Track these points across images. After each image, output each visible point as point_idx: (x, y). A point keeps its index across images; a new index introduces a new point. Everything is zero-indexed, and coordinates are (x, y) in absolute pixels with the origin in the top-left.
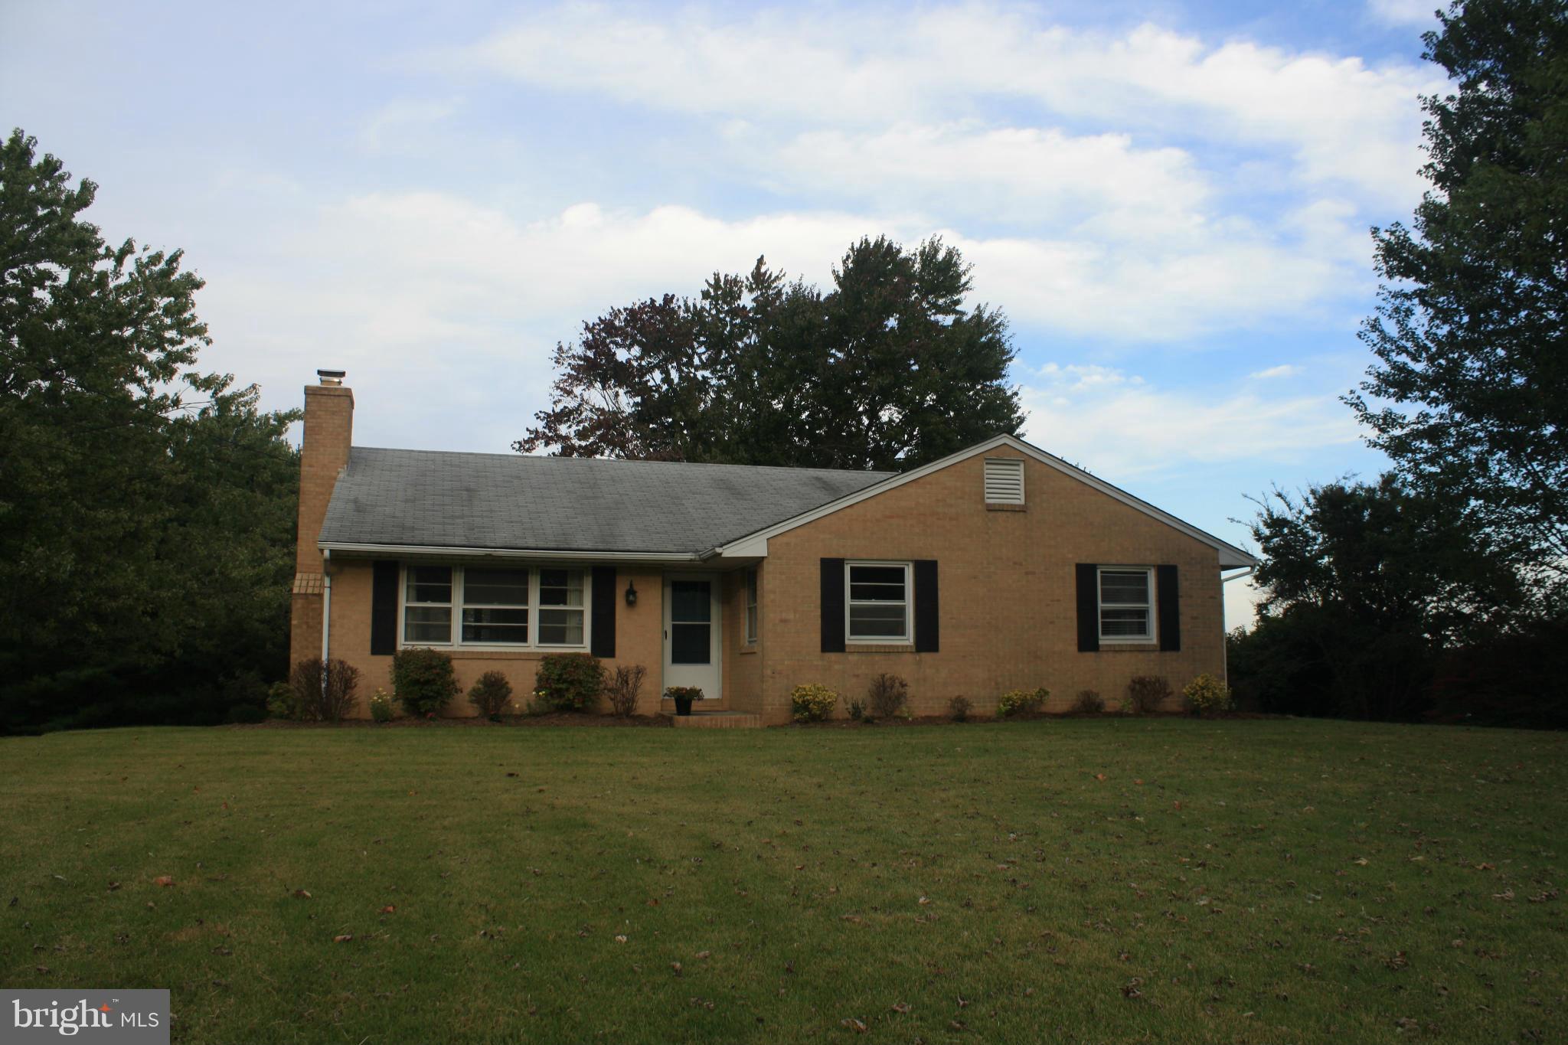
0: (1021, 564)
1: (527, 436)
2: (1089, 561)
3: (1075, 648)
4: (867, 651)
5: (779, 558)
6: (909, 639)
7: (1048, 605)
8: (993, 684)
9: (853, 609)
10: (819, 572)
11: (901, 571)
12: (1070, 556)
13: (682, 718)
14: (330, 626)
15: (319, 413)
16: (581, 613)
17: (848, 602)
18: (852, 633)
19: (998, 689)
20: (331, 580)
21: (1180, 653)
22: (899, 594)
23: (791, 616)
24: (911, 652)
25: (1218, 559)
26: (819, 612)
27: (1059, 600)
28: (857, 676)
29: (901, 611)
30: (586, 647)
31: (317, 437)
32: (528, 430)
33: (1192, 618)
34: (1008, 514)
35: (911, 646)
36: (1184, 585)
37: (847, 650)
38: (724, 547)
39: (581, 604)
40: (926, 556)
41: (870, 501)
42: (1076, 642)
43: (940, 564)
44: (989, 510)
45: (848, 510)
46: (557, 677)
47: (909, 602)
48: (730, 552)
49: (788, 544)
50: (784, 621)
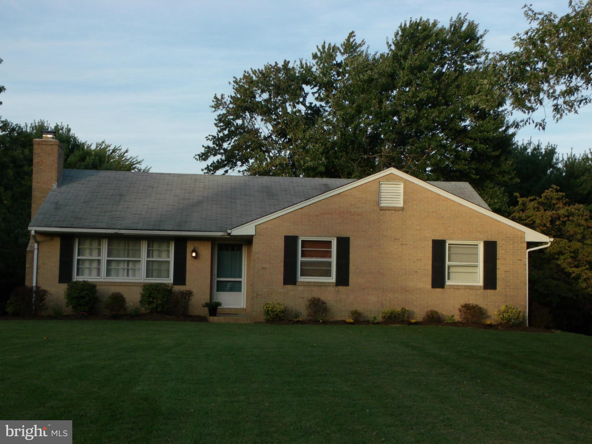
0: (399, 239)
1: (203, 150)
2: (440, 238)
3: (431, 286)
4: (309, 284)
5: (262, 236)
6: (333, 279)
7: (414, 262)
8: (380, 304)
9: (302, 263)
10: (283, 243)
11: (330, 242)
12: (429, 235)
13: (211, 317)
14: (37, 269)
15: (42, 154)
16: (168, 262)
17: (300, 259)
18: (301, 275)
19: (383, 307)
20: (38, 246)
21: (496, 291)
22: (328, 254)
23: (267, 266)
24: (333, 286)
25: (524, 238)
26: (283, 264)
27: (421, 260)
28: (303, 298)
29: (329, 264)
30: (170, 280)
31: (41, 167)
32: (203, 146)
33: (506, 271)
34: (393, 212)
35: (333, 283)
36: (500, 252)
37: (297, 284)
38: (232, 230)
39: (169, 257)
40: (344, 235)
41: (312, 205)
42: (431, 283)
43: (351, 239)
44: (381, 210)
45: (300, 210)
46: (148, 295)
47: (334, 260)
48: (236, 232)
49: (267, 228)
50: (263, 268)
